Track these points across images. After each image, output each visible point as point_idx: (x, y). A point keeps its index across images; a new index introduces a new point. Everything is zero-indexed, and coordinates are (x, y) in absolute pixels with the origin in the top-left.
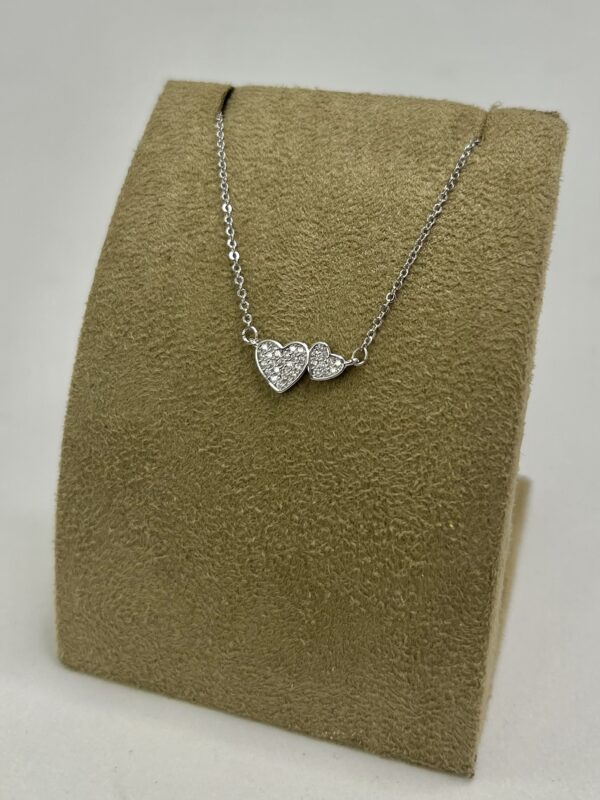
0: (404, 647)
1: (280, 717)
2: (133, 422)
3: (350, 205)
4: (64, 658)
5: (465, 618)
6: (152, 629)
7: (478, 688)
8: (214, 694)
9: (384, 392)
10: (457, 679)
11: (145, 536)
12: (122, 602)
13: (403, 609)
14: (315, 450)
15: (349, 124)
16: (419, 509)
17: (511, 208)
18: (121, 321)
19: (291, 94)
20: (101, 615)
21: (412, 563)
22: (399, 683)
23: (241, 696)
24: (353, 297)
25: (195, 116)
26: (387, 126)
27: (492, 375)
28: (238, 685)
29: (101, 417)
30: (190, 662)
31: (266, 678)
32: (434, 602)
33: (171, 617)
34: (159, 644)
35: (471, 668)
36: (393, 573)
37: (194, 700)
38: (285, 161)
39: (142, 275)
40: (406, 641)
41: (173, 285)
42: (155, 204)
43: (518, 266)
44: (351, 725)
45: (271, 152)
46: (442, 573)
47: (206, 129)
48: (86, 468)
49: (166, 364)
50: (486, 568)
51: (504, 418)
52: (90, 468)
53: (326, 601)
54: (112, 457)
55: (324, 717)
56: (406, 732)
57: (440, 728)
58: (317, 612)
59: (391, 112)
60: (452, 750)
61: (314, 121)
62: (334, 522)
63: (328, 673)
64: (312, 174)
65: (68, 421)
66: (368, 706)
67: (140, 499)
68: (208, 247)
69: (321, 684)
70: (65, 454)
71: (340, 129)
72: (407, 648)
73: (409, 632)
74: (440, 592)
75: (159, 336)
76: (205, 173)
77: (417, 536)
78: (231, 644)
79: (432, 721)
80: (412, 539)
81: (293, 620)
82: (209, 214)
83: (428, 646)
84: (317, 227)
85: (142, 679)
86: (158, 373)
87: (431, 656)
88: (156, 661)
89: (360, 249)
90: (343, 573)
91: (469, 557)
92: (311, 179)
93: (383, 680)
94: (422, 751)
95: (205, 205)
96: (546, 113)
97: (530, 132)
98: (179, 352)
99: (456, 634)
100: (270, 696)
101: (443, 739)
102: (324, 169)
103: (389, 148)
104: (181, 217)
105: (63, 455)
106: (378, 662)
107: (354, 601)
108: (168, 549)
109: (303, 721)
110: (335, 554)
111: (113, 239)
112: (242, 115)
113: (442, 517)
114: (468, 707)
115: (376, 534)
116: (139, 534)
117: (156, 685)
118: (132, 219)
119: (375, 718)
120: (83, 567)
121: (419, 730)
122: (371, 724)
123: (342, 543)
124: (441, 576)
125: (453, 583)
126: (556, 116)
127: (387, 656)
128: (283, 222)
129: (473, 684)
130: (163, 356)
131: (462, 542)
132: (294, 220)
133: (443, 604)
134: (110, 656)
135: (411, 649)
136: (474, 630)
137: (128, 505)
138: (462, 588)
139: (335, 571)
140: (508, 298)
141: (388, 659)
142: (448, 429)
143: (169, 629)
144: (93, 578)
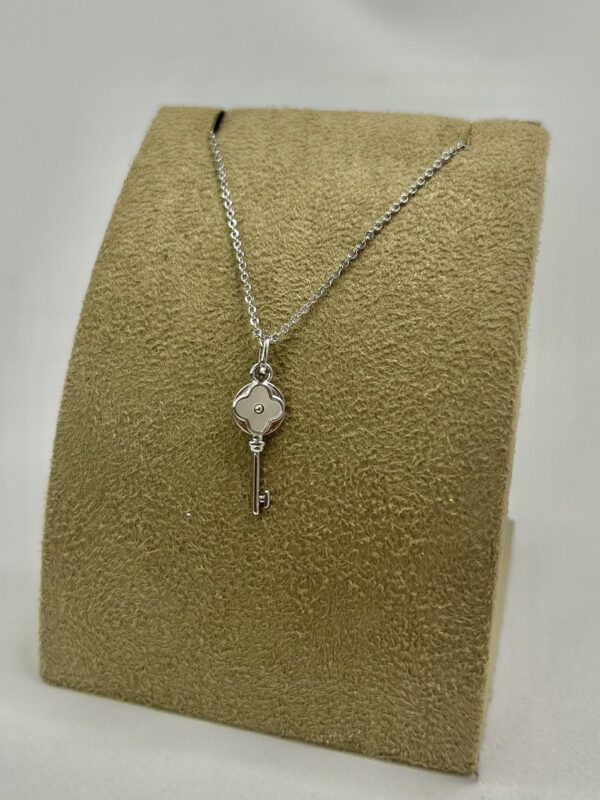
0: (404, 633)
1: (273, 723)
3: (343, 204)
4: (46, 672)
5: (466, 597)
7: (482, 674)
9: (381, 372)
11: (138, 529)
12: (111, 603)
13: (403, 591)
14: (312, 431)
15: (338, 137)
16: (419, 485)
18: (118, 316)
19: (281, 113)
20: (87, 620)
21: (412, 541)
22: (399, 673)
23: (232, 701)
25: (189, 134)
26: (376, 137)
27: (487, 351)
28: (229, 690)
30: (179, 667)
31: (259, 679)
32: (435, 583)
33: (161, 616)
34: (147, 649)
35: (474, 652)
36: (392, 552)
38: (278, 169)
39: (139, 273)
40: (406, 627)
41: (170, 281)
42: (151, 209)
43: (509, 252)
44: (348, 726)
45: (264, 161)
46: (442, 549)
49: (162, 354)
50: (487, 542)
51: (501, 391)
53: (324, 587)
55: (320, 719)
56: (407, 730)
57: (441, 723)
58: (314, 600)
59: (380, 124)
60: (455, 747)
61: (304, 135)
62: (333, 503)
63: (325, 668)
64: (304, 178)
66: (366, 702)
67: (134, 491)
68: (204, 246)
69: (318, 681)
70: (57, 449)
71: (331, 140)
72: (407, 635)
73: (410, 616)
74: (441, 571)
75: (156, 328)
77: (416, 512)
78: (224, 643)
79: (433, 716)
80: (412, 516)
81: (289, 611)
84: (310, 224)
85: (127, 691)
86: (155, 364)
88: (143, 668)
90: (342, 556)
91: (470, 532)
92: (303, 183)
93: (383, 672)
94: (423, 751)
95: (201, 209)
96: (529, 123)
98: (176, 343)
100: (263, 699)
101: (445, 735)
102: (316, 173)
103: (379, 154)
104: (178, 220)
106: (378, 652)
107: (352, 585)
108: (161, 541)
109: (297, 725)
110: (333, 536)
111: (109, 242)
112: (236, 132)
113: (442, 492)
114: (471, 696)
115: (375, 512)
116: (131, 528)
117: (143, 696)
118: (129, 223)
119: (373, 716)
120: (71, 568)
121: (420, 727)
122: (369, 723)
123: (340, 523)
124: (441, 553)
125: (454, 560)
126: (538, 125)
127: (386, 644)
128: (277, 222)
129: (476, 670)
130: (159, 348)
131: (463, 517)
132: (288, 219)
133: (443, 583)
134: (95, 666)
135: (411, 635)
136: (476, 610)
137: (121, 497)
138: (463, 565)
139: (333, 554)
140: (501, 281)
141: (387, 647)
142: (446, 404)
143: (159, 631)
144: (81, 579)
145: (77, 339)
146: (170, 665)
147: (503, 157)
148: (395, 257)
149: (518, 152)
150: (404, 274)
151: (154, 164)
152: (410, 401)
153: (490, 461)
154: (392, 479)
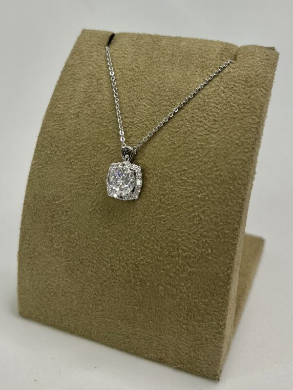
0: (185, 312)
1: (124, 346)
2: (57, 195)
3: (167, 92)
4: (21, 312)
5: (215, 298)
6: (63, 299)
7: (222, 334)
8: (93, 333)
9: (179, 184)
10: (211, 330)
11: (61, 251)
12: (50, 284)
13: (185, 293)
14: (144, 211)
15: (169, 52)
16: (194, 242)
17: (246, 94)
18: (54, 146)
19: (142, 37)
20: (39, 291)
21: (190, 269)
22: (183, 330)
23: (105, 335)
24: (166, 137)
25: (95, 47)
26: (188, 53)
27: (231, 176)
28: (104, 329)
29: (42, 192)
30: (82, 316)
31: (118, 326)
32: (200, 290)
33: (73, 293)
34: (66, 307)
35: (218, 324)
36: (180, 274)
37: (83, 335)
38: (137, 70)
39: (65, 124)
40: (186, 308)
41: (79, 129)
42: (73, 89)
43: (248, 123)
44: (159, 351)
45: (130, 65)
46: (204, 275)
47: (99, 53)
48: (34, 217)
49: (74, 167)
51: (237, 198)
52: (36, 217)
53: (147, 287)
54: (47, 212)
55: (146, 347)
56: (186, 356)
57: (202, 355)
58: (143, 292)
59: (190, 46)
60: (208, 366)
61: (152, 50)
62: (152, 248)
63: (148, 324)
64: (149, 76)
65: (27, 193)
66: (167, 342)
67: (59, 233)
68: (97, 111)
69: (145, 330)
71: (165, 54)
72: (186, 313)
73: (188, 305)
74: (203, 285)
77: (192, 256)
78: (101, 308)
79: (199, 351)
80: (190, 257)
81: (132, 296)
82: (98, 95)
83: (197, 312)
84: (150, 102)
85: (58, 324)
86: (71, 172)
87: (198, 317)
88: (65, 315)
90: (156, 273)
91: (218, 267)
92: (148, 78)
93: (175, 328)
94: (193, 366)
95: (97, 90)
96: (268, 48)
97: (259, 57)
98: (81, 161)
99: (211, 307)
100: (120, 335)
101: (204, 360)
102: (155, 74)
103: (188, 64)
104: (85, 96)
105: (24, 211)
107: (161, 287)
108: (72, 258)
109: (135, 348)
110: (152, 263)
111: (52, 106)
112: (118, 47)
113: (205, 246)
114: (216, 344)
115: (172, 254)
116: (58, 250)
117: (65, 327)
118: (61, 97)
119: (171, 348)
120: (31, 266)
121: (192, 355)
122: (169, 351)
123: (156, 258)
124: (204, 276)
125: (209, 280)
126: (273, 49)
127: (177, 316)
128: (134, 100)
129: (219, 333)
130: (73, 163)
131: (214, 260)
132: (139, 99)
133: (204, 291)
134: (43, 312)
135: (188, 313)
136: (220, 305)
137: (53, 236)
138: (214, 283)
139: (152, 272)
140: (242, 139)
141: (177, 318)
142: (209, 203)
143: (71, 299)
144: (36, 272)
145: (34, 156)
146: (76, 315)
147: (252, 68)
148: (191, 123)
149: (260, 66)
150: (194, 132)
151: (76, 64)
152: (192, 199)
153: (230, 234)
154: (181, 238)
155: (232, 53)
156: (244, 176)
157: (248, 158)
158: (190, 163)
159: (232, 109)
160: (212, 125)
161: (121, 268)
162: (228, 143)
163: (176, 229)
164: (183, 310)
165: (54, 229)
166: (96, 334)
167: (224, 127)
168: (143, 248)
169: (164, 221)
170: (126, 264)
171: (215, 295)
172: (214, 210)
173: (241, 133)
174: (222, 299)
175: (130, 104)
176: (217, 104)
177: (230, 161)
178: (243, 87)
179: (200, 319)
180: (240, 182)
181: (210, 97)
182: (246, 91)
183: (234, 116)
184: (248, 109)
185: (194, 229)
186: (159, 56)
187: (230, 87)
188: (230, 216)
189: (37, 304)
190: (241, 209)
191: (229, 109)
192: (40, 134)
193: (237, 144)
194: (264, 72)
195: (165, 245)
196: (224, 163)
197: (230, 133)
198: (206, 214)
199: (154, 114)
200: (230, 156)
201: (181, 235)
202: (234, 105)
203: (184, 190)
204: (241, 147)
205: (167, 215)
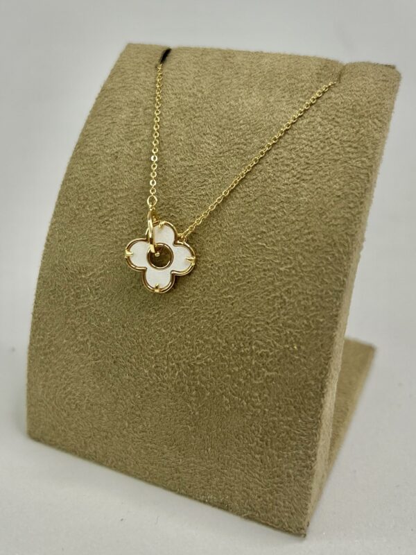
0: (259, 435)
1: (172, 484)
2: (84, 266)
3: (241, 125)
5: (302, 416)
6: (88, 413)
7: (311, 469)
8: (128, 463)
9: (254, 251)
10: (295, 462)
11: (88, 346)
12: (70, 393)
13: (259, 407)
14: (204, 290)
15: (246, 72)
16: (274, 334)
17: (353, 128)
18: (82, 198)
19: (208, 52)
20: (55, 402)
21: (267, 374)
22: (255, 462)
23: (146, 466)
25: (143, 66)
26: (272, 73)
27: (329, 242)
28: (144, 458)
29: (63, 262)
30: (113, 439)
31: (163, 453)
32: (281, 403)
33: (102, 405)
34: (93, 425)
35: (306, 454)
36: (253, 380)
37: (115, 467)
38: (200, 95)
39: (98, 168)
40: (260, 431)
41: (118, 175)
43: (355, 168)
44: (220, 492)
45: (191, 89)
46: (287, 381)
48: (52, 297)
49: (109, 227)
50: (319, 380)
51: (337, 272)
52: (54, 297)
53: (206, 398)
54: (69, 290)
56: (259, 500)
57: (282, 498)
59: (276, 64)
60: (291, 516)
61: (222, 69)
62: (214, 341)
63: (206, 452)
64: (217, 104)
65: (43, 263)
66: (232, 478)
67: (86, 320)
68: (143, 151)
69: (201, 460)
70: (39, 286)
71: (239, 75)
72: (261, 436)
73: (263, 425)
74: (285, 396)
75: (106, 208)
76: (145, 103)
77: (271, 354)
78: (141, 427)
79: (277, 493)
80: (268, 356)
81: (184, 411)
82: (145, 129)
83: (276, 435)
84: (217, 139)
85: (81, 450)
86: (104, 234)
87: (278, 443)
88: (90, 437)
89: (245, 154)
90: (219, 378)
91: (307, 371)
92: (215, 107)
93: (244, 459)
94: (269, 515)
95: (143, 123)
96: (386, 66)
97: (373, 78)
98: (118, 219)
99: (295, 428)
100: (166, 467)
101: (284, 507)
102: (225, 100)
103: (272, 87)
104: (127, 130)
105: (38, 288)
106: (241, 446)
107: (225, 399)
108: (102, 355)
109: (187, 487)
110: (214, 364)
111: (81, 144)
112: (175, 65)
113: (289, 341)
114: (303, 483)
115: (243, 351)
116: (83, 344)
117: (90, 455)
118: (95, 131)
119: (237, 488)
120: (46, 366)
121: (268, 498)
122: (234, 492)
123: (219, 356)
124: (287, 384)
125: (295, 390)
126: (393, 67)
127: (246, 441)
128: (194, 135)
129: (307, 467)
130: (107, 222)
131: (302, 360)
133: (287, 404)
134: (61, 431)
135: (264, 437)
136: (309, 426)
137: (77, 323)
138: (301, 394)
139: (213, 376)
140: (346, 189)
141: (247, 444)
142: (297, 278)
143: (100, 414)
144: (52, 375)
145: (55, 212)
146: (106, 437)
147: (362, 93)
148: (273, 167)
149: (373, 90)
150: (277, 179)
151: (116, 87)
152: (271, 273)
153: (325, 323)
154: (256, 329)
155: (334, 73)
156: (347, 242)
157: (354, 216)
158: (270, 223)
159: (333, 148)
160: (304, 169)
161: (170, 370)
162: (326, 195)
163: (248, 315)
164: (256, 432)
165: (79, 313)
166: (132, 466)
167: (321, 173)
168: (200, 342)
169: (232, 304)
170: (177, 364)
171: (303, 412)
172: (303, 289)
173: (344, 181)
174: (312, 418)
175: (188, 142)
176: (311, 142)
177: (327, 220)
178: (349, 117)
179: (281, 446)
180: (341, 250)
181: (301, 131)
182: (353, 123)
183: (335, 157)
184: (356, 148)
185: (274, 315)
186: (230, 77)
187: (330, 118)
188: (326, 298)
189: (52, 421)
190: (341, 289)
191: (328, 148)
192: (63, 182)
193: (339, 196)
194: (379, 97)
195: (232, 337)
196: (319, 223)
197: (328, 181)
198: (292, 295)
199: (221, 155)
200: (328, 214)
201: (255, 324)
202: (336, 142)
203: (261, 261)
204: (344, 201)
205: (236, 296)
